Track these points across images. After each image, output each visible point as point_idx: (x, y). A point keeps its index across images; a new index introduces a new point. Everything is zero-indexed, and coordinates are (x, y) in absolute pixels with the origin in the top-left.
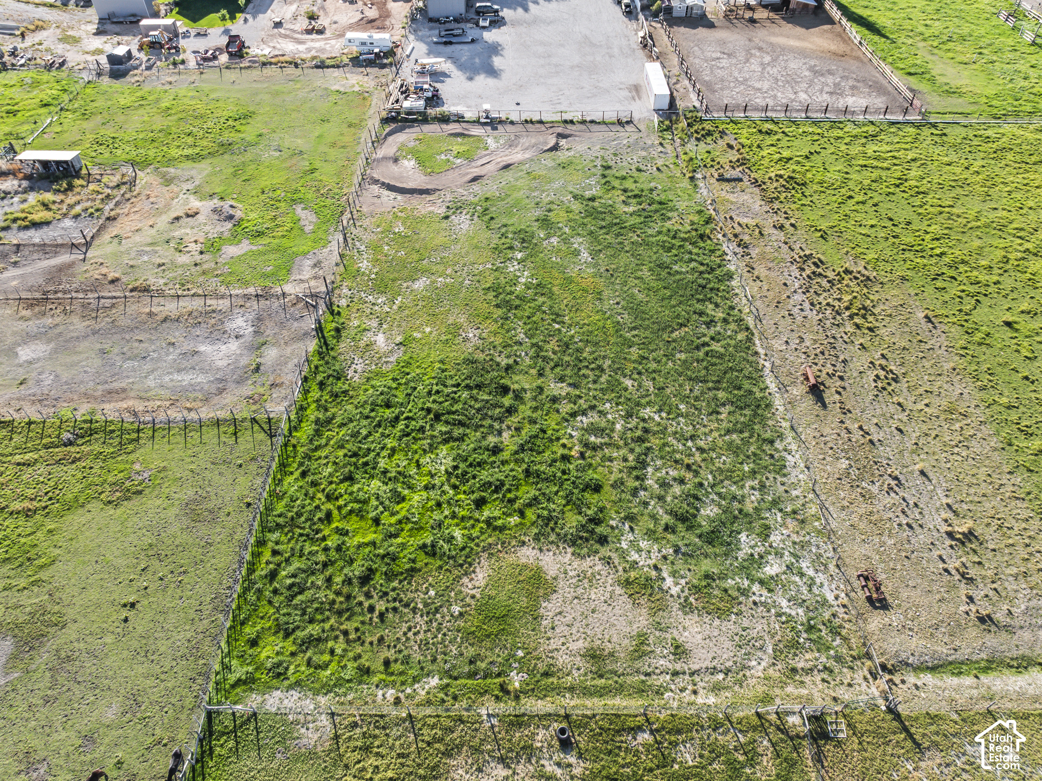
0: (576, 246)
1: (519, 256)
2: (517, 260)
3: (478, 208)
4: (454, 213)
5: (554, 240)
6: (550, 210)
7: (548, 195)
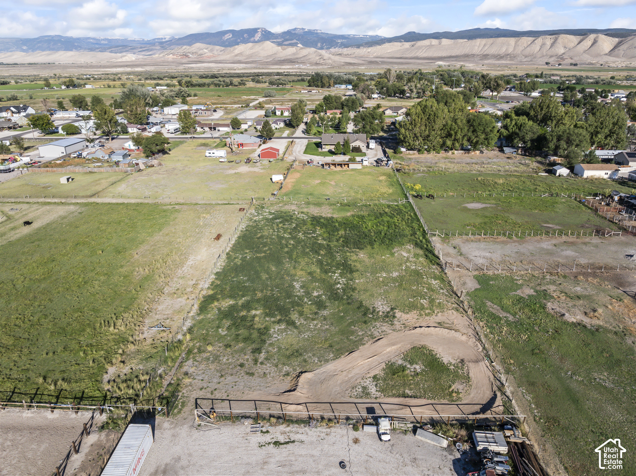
0: (302, 290)
1: (339, 286)
2: (340, 284)
3: (371, 316)
4: (388, 312)
5: (315, 294)
6: (316, 313)
7: (316, 326)
